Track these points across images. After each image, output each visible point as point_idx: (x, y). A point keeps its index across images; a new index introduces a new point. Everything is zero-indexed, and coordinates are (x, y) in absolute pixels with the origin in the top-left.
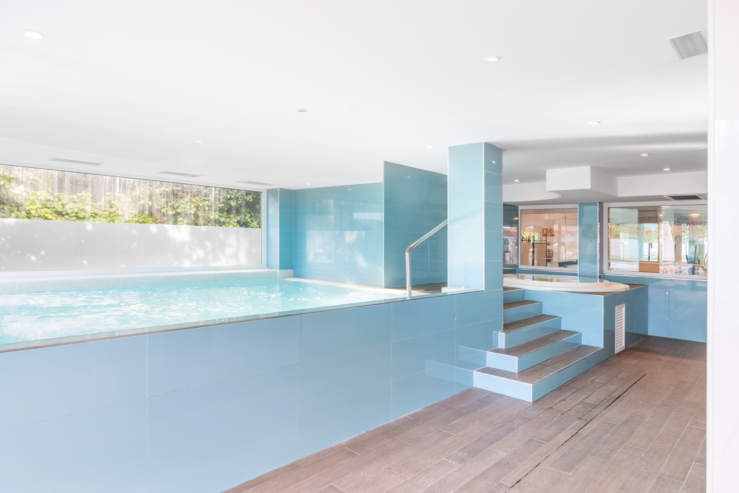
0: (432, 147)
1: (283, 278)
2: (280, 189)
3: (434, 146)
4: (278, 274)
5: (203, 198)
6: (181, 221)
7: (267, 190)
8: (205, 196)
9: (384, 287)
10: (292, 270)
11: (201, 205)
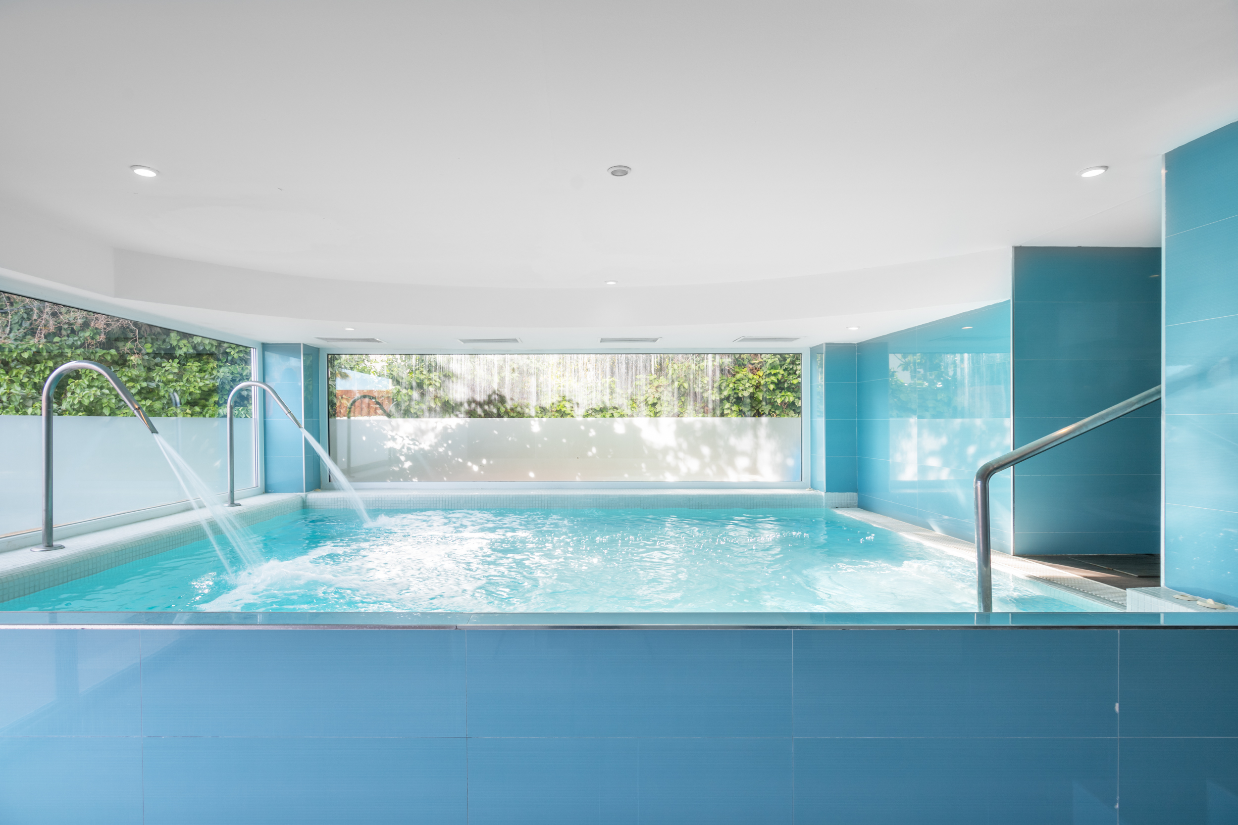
0: (1101, 171)
1: (832, 508)
2: (827, 344)
3: (1106, 167)
4: (824, 501)
5: (768, 372)
6: (728, 408)
7: (811, 348)
8: (772, 368)
9: (1012, 553)
10: (855, 494)
11: (763, 382)
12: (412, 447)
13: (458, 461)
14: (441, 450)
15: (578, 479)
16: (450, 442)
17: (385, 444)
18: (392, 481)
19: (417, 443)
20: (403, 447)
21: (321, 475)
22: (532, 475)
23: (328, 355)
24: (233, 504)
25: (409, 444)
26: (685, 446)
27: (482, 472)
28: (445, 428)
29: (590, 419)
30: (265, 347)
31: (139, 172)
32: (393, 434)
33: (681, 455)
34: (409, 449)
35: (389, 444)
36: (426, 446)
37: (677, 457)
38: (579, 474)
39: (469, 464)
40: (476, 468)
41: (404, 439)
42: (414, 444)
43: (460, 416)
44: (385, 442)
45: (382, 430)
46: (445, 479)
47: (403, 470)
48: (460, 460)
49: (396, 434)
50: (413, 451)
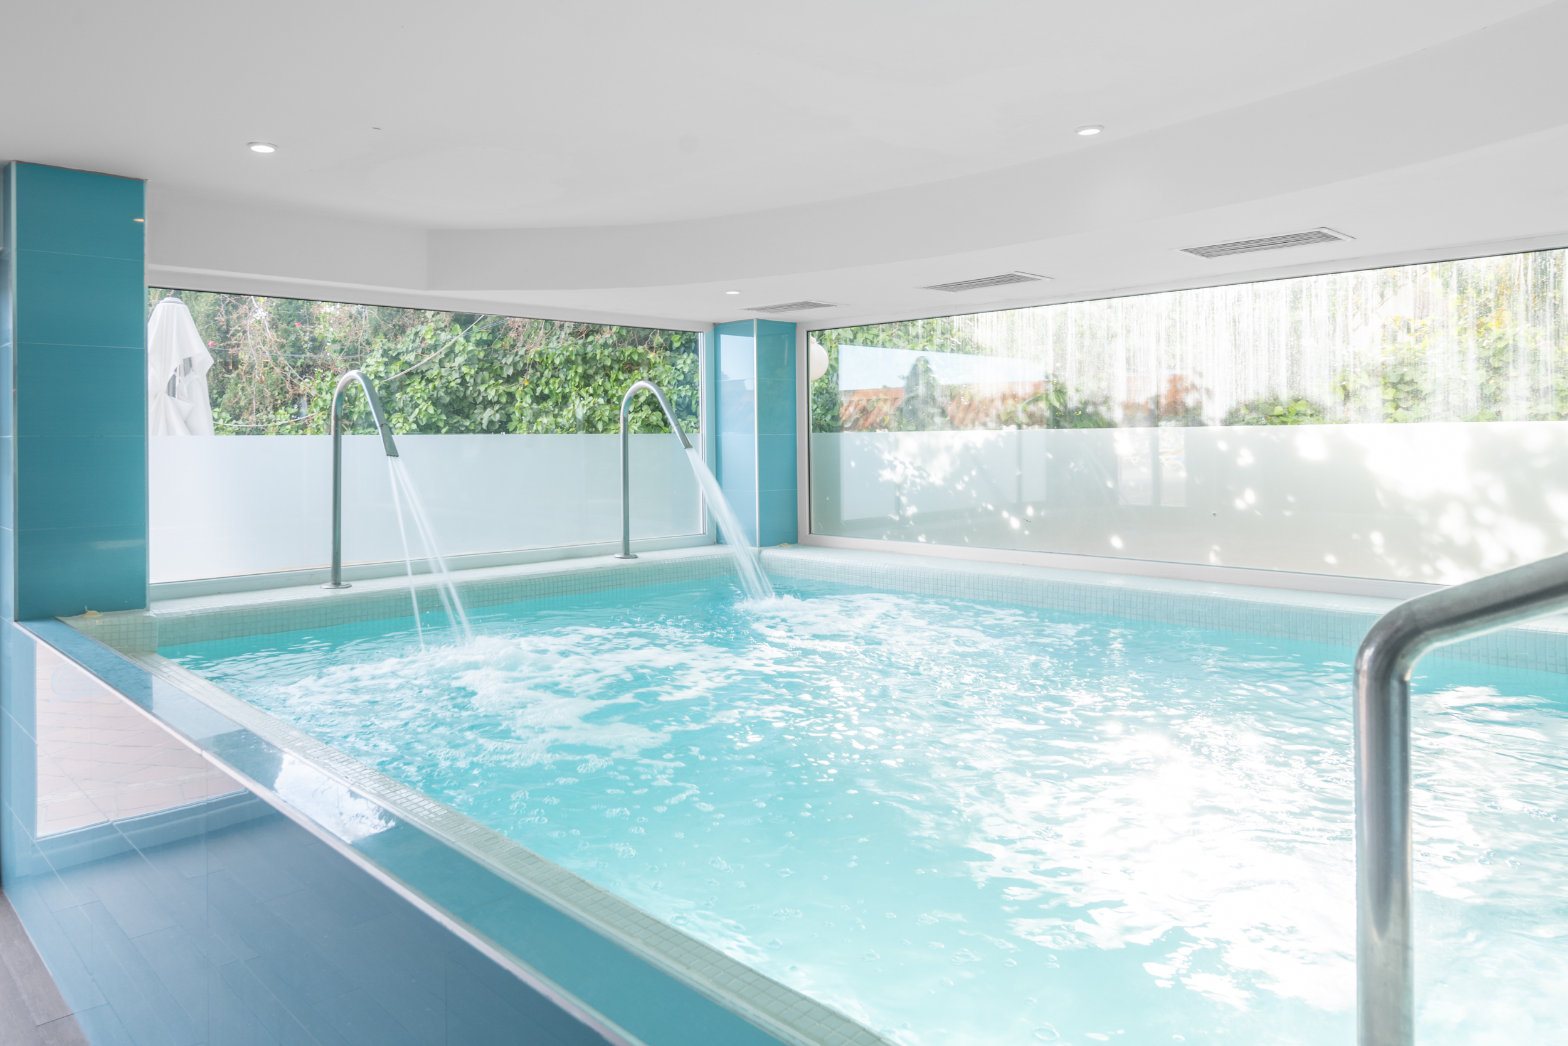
12: (918, 480)
13: (986, 509)
14: (960, 487)
15: (1213, 559)
16: (974, 473)
17: (880, 476)
18: (890, 538)
19: (925, 475)
20: (905, 481)
21: (799, 523)
22: (1116, 542)
23: (808, 332)
24: (627, 554)
25: (913, 476)
26: (1498, 493)
27: (1027, 533)
28: (966, 448)
29: (1239, 429)
30: (718, 329)
31: (257, 148)
32: (891, 458)
33: (1484, 515)
34: (913, 484)
35: (886, 475)
36: (936, 477)
37: (1472, 522)
38: (1216, 548)
39: (1005, 514)
40: (1015, 523)
41: (906, 468)
42: (921, 477)
43: (990, 424)
44: (881, 472)
45: (876, 451)
46: (966, 539)
47: (904, 520)
48: (990, 507)
49: (896, 458)
50: (919, 488)
